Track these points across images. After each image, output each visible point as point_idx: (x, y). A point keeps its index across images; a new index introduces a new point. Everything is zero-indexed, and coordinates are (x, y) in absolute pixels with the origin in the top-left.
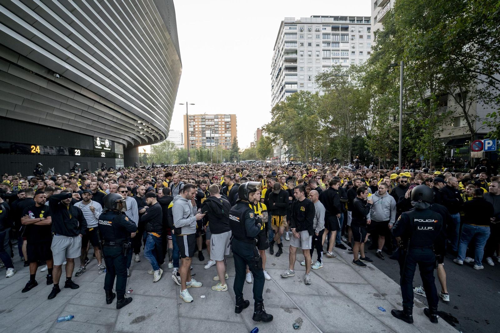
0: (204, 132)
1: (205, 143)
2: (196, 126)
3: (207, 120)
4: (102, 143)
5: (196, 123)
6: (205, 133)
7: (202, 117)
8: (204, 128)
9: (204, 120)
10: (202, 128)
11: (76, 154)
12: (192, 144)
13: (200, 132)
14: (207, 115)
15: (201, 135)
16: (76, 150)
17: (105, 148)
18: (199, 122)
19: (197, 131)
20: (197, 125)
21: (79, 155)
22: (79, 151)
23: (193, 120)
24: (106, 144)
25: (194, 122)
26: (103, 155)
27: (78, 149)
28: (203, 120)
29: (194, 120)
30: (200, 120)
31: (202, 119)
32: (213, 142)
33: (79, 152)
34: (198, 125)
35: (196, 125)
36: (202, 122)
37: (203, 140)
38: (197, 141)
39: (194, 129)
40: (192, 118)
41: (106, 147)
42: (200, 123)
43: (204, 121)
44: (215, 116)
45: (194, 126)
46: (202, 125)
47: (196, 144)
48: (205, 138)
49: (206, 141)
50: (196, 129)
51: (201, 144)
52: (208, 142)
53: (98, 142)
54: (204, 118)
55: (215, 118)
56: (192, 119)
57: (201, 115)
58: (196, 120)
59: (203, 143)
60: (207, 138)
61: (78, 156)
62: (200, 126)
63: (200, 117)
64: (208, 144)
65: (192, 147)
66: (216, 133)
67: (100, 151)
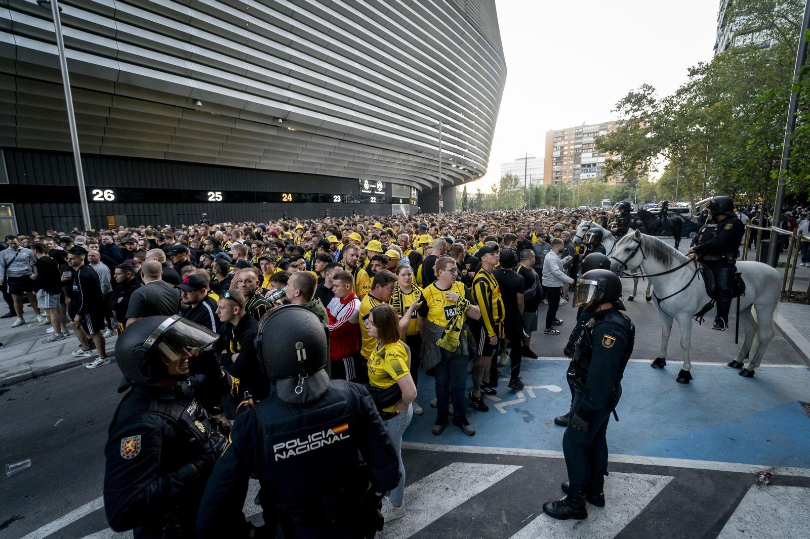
0: (578, 155)
1: (579, 174)
2: (566, 148)
3: (586, 135)
4: (371, 186)
5: (566, 143)
6: (580, 158)
7: (577, 131)
8: (579, 149)
9: (581, 136)
10: (576, 149)
11: (335, 201)
12: (557, 178)
13: (572, 156)
14: (587, 126)
15: (572, 162)
16: (335, 196)
17: (376, 192)
18: (572, 140)
19: (566, 156)
20: (567, 145)
21: (339, 201)
22: (339, 196)
23: (560, 139)
24: (378, 187)
25: (563, 142)
26: (373, 200)
27: (337, 195)
28: (579, 136)
29: (563, 137)
30: (573, 137)
31: (577, 134)
32: (594, 172)
33: (339, 199)
34: (570, 145)
35: (565, 145)
36: (576, 139)
37: (575, 170)
38: (565, 172)
39: (562, 153)
40: (560, 135)
41: (378, 191)
42: (572, 142)
43: (581, 138)
44: (601, 126)
45: (562, 147)
46: (576, 144)
47: (563, 177)
48: (579, 166)
49: (581, 171)
50: (565, 153)
51: (571, 177)
52: (584, 172)
53: (366, 185)
54: (580, 133)
55: (600, 130)
56: (559, 137)
57: (576, 127)
58: (566, 138)
59: (574, 174)
60: (583, 166)
61: (337, 202)
62: (572, 147)
63: (574, 132)
64: (584, 176)
65: (556, 182)
66: (601, 156)
67: (367, 196)
